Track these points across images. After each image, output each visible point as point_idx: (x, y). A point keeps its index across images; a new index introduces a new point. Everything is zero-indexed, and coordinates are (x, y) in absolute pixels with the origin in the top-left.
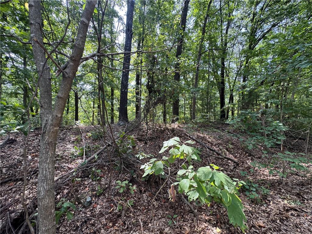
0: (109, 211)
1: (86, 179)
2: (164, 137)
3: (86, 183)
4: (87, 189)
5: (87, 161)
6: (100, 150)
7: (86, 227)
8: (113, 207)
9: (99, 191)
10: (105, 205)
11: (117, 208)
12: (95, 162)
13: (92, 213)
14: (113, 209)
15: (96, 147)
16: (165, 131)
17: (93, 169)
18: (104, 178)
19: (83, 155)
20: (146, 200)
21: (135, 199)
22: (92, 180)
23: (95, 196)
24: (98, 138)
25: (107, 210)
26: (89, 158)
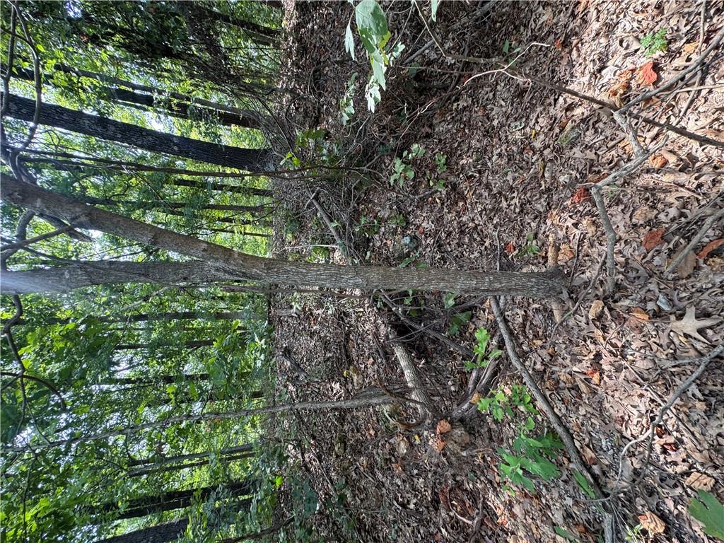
0: (439, 205)
1: (371, 244)
2: (318, 45)
3: (378, 244)
4: (389, 242)
5: (339, 241)
6: (324, 216)
7: (448, 246)
8: (435, 198)
9: (398, 222)
10: (427, 213)
11: (439, 190)
12: (344, 227)
13: (430, 235)
14: (439, 198)
15: (317, 224)
16: (301, 38)
17: (357, 230)
18: (379, 211)
19: (327, 249)
20: (448, 125)
21: (437, 150)
22: (376, 233)
23: (406, 229)
24: (297, 221)
25: (436, 210)
26: (335, 238)
